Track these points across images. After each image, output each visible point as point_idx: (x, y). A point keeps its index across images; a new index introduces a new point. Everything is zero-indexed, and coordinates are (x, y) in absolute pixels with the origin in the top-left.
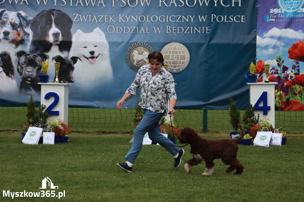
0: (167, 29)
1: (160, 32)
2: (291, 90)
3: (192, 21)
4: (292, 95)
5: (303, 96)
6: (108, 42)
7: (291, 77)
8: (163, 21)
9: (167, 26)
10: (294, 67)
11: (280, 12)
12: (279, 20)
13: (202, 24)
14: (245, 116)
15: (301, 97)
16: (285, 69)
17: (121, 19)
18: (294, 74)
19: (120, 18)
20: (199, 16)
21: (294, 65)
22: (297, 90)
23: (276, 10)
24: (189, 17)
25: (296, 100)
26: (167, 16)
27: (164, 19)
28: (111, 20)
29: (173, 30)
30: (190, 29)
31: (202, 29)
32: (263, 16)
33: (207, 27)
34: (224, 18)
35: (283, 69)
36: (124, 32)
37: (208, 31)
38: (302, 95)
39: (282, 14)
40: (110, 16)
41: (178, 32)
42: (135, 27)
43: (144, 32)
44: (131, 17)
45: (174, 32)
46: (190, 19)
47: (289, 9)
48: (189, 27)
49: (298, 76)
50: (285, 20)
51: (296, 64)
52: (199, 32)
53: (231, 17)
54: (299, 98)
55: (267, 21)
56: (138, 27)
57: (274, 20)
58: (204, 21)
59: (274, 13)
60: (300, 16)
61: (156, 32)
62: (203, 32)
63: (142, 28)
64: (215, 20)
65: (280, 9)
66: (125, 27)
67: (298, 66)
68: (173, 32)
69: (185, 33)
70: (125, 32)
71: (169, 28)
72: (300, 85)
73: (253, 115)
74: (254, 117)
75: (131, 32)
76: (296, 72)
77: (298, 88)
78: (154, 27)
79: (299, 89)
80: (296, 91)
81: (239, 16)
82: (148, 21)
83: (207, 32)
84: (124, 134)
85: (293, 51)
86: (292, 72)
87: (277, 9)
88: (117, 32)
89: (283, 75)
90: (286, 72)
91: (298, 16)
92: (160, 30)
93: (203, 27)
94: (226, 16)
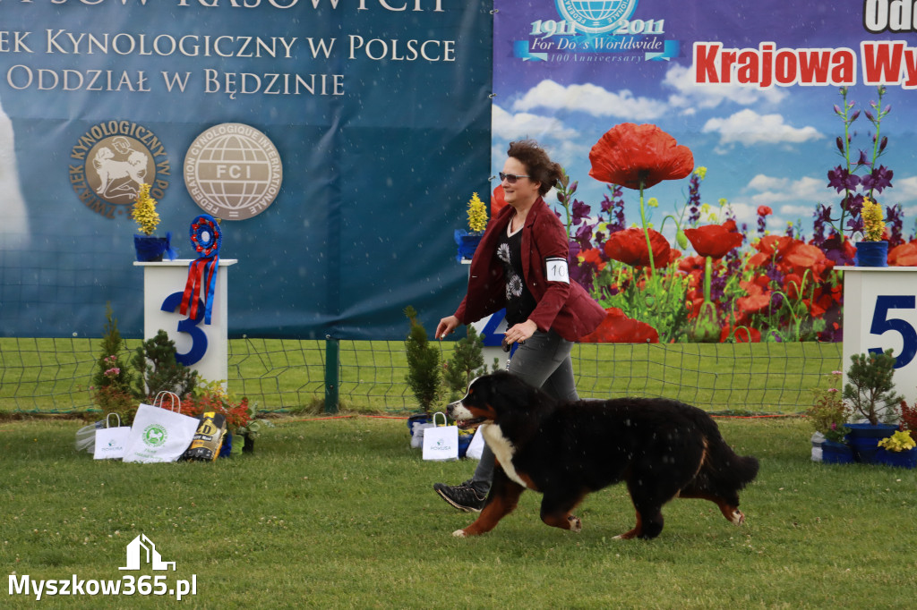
0: (208, 79)
1: (182, 89)
2: (599, 276)
3: (288, 56)
4: (602, 292)
5: (635, 298)
6: (11, 118)
7: (600, 236)
8: (193, 52)
9: (208, 71)
10: (606, 206)
11: (562, 31)
12: (559, 58)
13: (319, 66)
14: (454, 367)
15: (629, 300)
16: (580, 211)
17: (52, 44)
18: (609, 227)
19: (51, 40)
20: (310, 40)
21: (607, 198)
22: (616, 279)
23: (551, 26)
24: (278, 42)
25: (614, 308)
26: (207, 38)
27: (197, 47)
28: (20, 45)
29: (228, 82)
30: (281, 79)
31: (319, 80)
32: (511, 44)
33: (336, 77)
34: (390, 49)
35: (573, 210)
36: (63, 86)
37: (339, 87)
38: (631, 293)
39: (570, 37)
40: (17, 34)
41: (244, 91)
42: (99, 72)
43: (131, 89)
44: (86, 38)
45: (231, 89)
46: (280, 49)
47: (589, 23)
48: (277, 76)
49: (618, 233)
50: (578, 58)
51: (614, 195)
52: (312, 91)
53: (412, 44)
54: (623, 301)
55: (525, 59)
56: (109, 72)
57: (544, 56)
58: (327, 55)
59: (545, 34)
60: (623, 45)
61: (170, 88)
62: (324, 93)
63: (125, 74)
64: (360, 52)
65: (563, 23)
66: (66, 72)
67: (620, 204)
68: (228, 91)
69: (266, 92)
70: (69, 86)
71: (212, 75)
72: (627, 263)
73: (479, 362)
74: (483, 367)
75: (89, 88)
76: (613, 222)
77: (620, 270)
78: (165, 74)
79: (625, 275)
80: (613, 279)
81: (438, 42)
82: (142, 52)
83: (336, 93)
84: (65, 421)
85: (605, 156)
86: (601, 220)
87: (553, 22)
88: (41, 87)
89: (574, 229)
90: (583, 219)
91: (619, 46)
92: (183, 84)
93: (324, 77)
94: (394, 42)
